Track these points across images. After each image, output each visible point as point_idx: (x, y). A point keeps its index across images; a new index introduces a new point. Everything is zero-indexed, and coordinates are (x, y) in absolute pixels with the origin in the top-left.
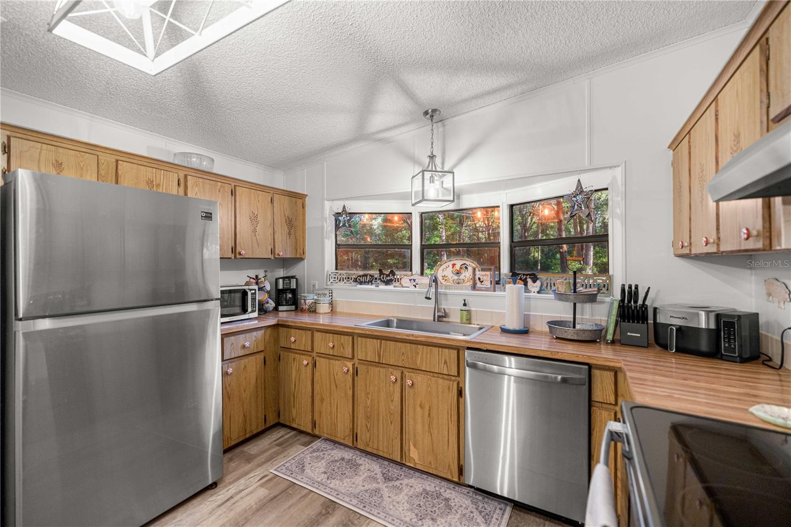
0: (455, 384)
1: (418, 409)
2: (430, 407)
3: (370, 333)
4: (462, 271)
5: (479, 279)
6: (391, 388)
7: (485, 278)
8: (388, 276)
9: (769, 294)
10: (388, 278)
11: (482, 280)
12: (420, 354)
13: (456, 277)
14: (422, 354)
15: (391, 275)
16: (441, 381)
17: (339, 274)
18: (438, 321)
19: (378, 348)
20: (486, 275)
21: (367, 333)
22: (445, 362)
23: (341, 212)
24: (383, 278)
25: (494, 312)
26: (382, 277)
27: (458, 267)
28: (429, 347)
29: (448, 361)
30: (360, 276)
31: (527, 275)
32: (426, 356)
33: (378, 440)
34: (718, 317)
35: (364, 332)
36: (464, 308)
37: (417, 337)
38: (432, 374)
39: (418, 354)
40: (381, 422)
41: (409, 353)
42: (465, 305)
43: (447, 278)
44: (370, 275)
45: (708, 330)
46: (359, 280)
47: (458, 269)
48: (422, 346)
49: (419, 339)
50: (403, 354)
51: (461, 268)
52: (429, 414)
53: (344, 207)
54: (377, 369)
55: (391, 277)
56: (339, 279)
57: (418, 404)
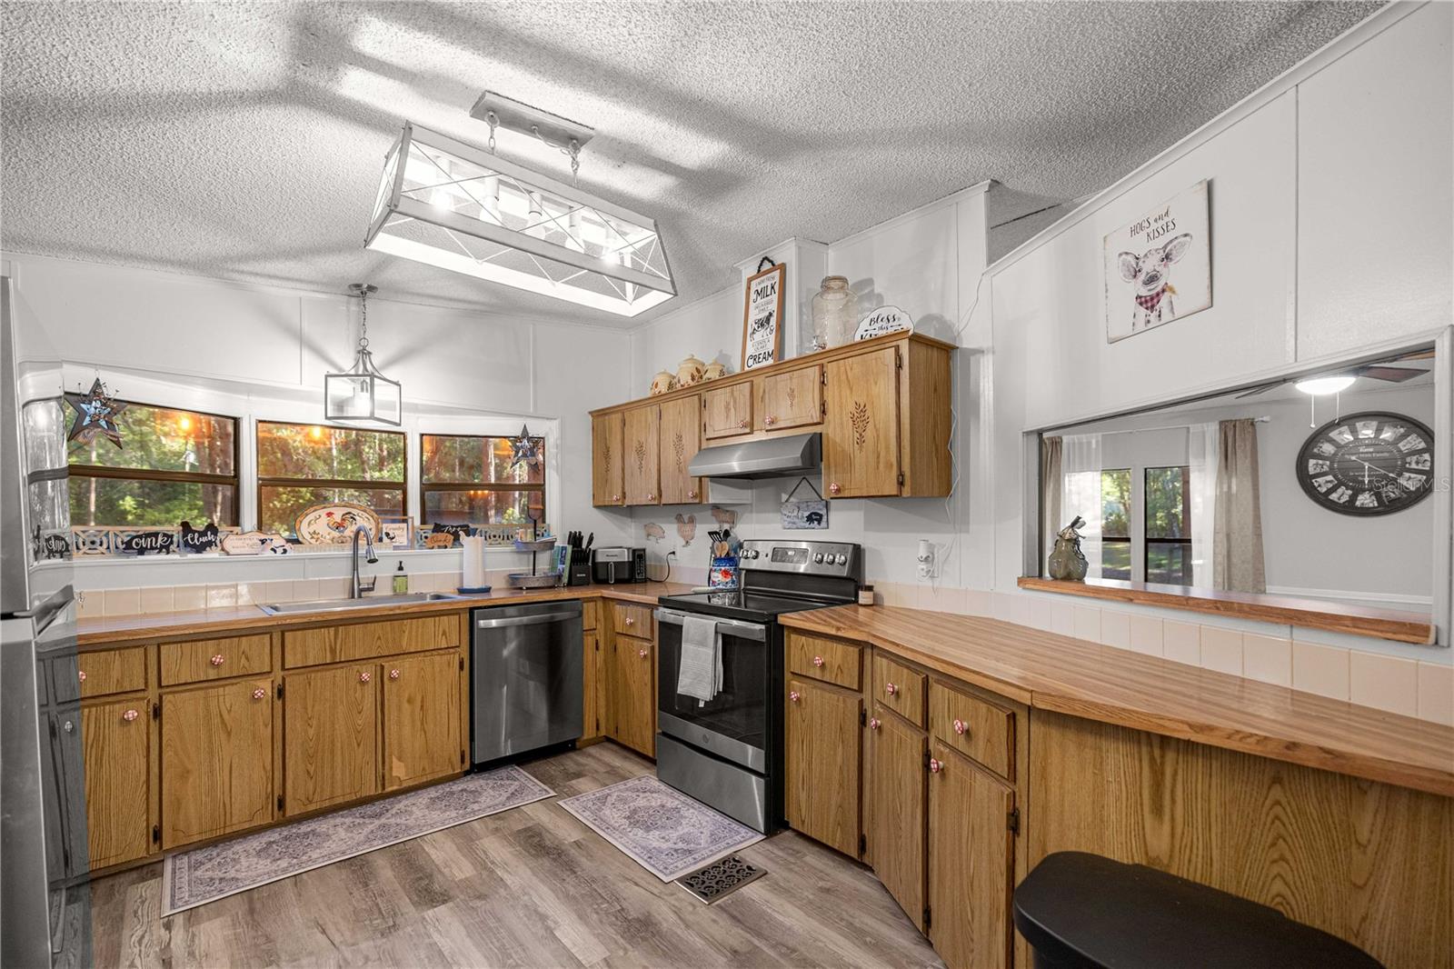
0: (457, 656)
1: (406, 706)
2: (423, 697)
3: (320, 619)
4: (347, 523)
5: (387, 534)
6: (357, 695)
7: (397, 532)
8: (203, 534)
9: (649, 535)
10: (204, 539)
11: (392, 535)
12: (407, 632)
13: (336, 534)
14: (410, 632)
15: (209, 533)
16: (438, 658)
17: (104, 533)
18: (360, 597)
19: (330, 641)
20: (399, 528)
21: (313, 619)
22: (444, 633)
23: (87, 393)
24: (193, 539)
25: (438, 574)
26: (189, 537)
27: (337, 518)
28: (420, 620)
29: (447, 630)
30: (140, 537)
31: (457, 527)
32: (417, 632)
33: (333, 783)
34: (634, 551)
35: (306, 620)
36: (400, 573)
37: (405, 609)
38: (422, 654)
39: (404, 632)
40: (339, 752)
41: (389, 635)
42: (401, 568)
43: (319, 536)
44: (165, 535)
45: (629, 562)
46: (137, 544)
47: (339, 521)
48: (409, 621)
49: (409, 611)
50: (379, 638)
51: (343, 520)
52: (422, 706)
53: (97, 384)
54: (329, 674)
55: (210, 537)
56: (105, 546)
57: (406, 699)
